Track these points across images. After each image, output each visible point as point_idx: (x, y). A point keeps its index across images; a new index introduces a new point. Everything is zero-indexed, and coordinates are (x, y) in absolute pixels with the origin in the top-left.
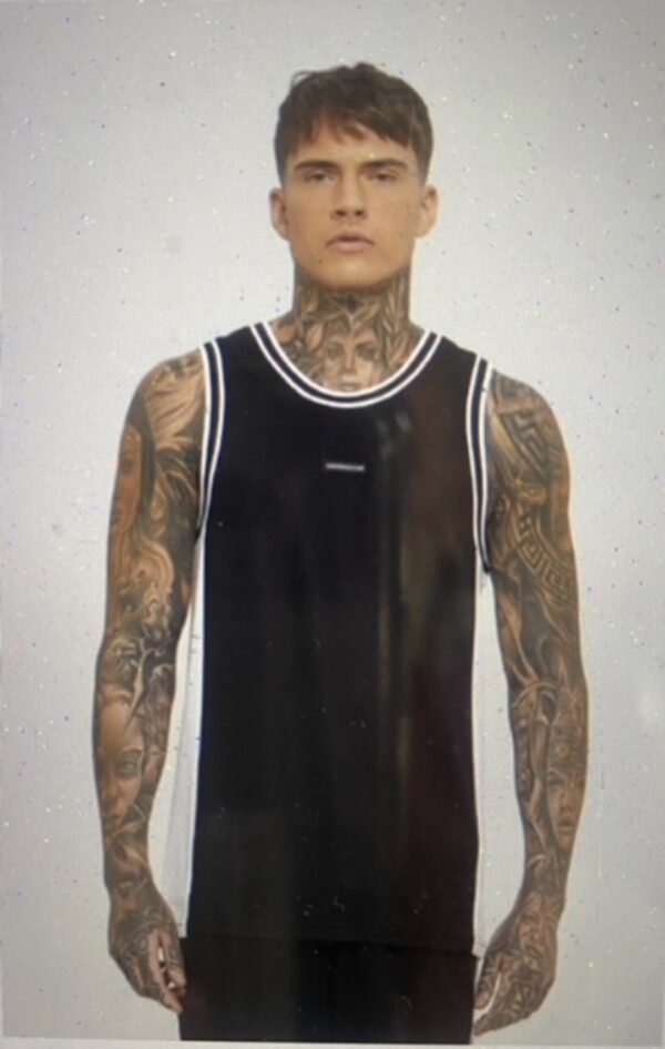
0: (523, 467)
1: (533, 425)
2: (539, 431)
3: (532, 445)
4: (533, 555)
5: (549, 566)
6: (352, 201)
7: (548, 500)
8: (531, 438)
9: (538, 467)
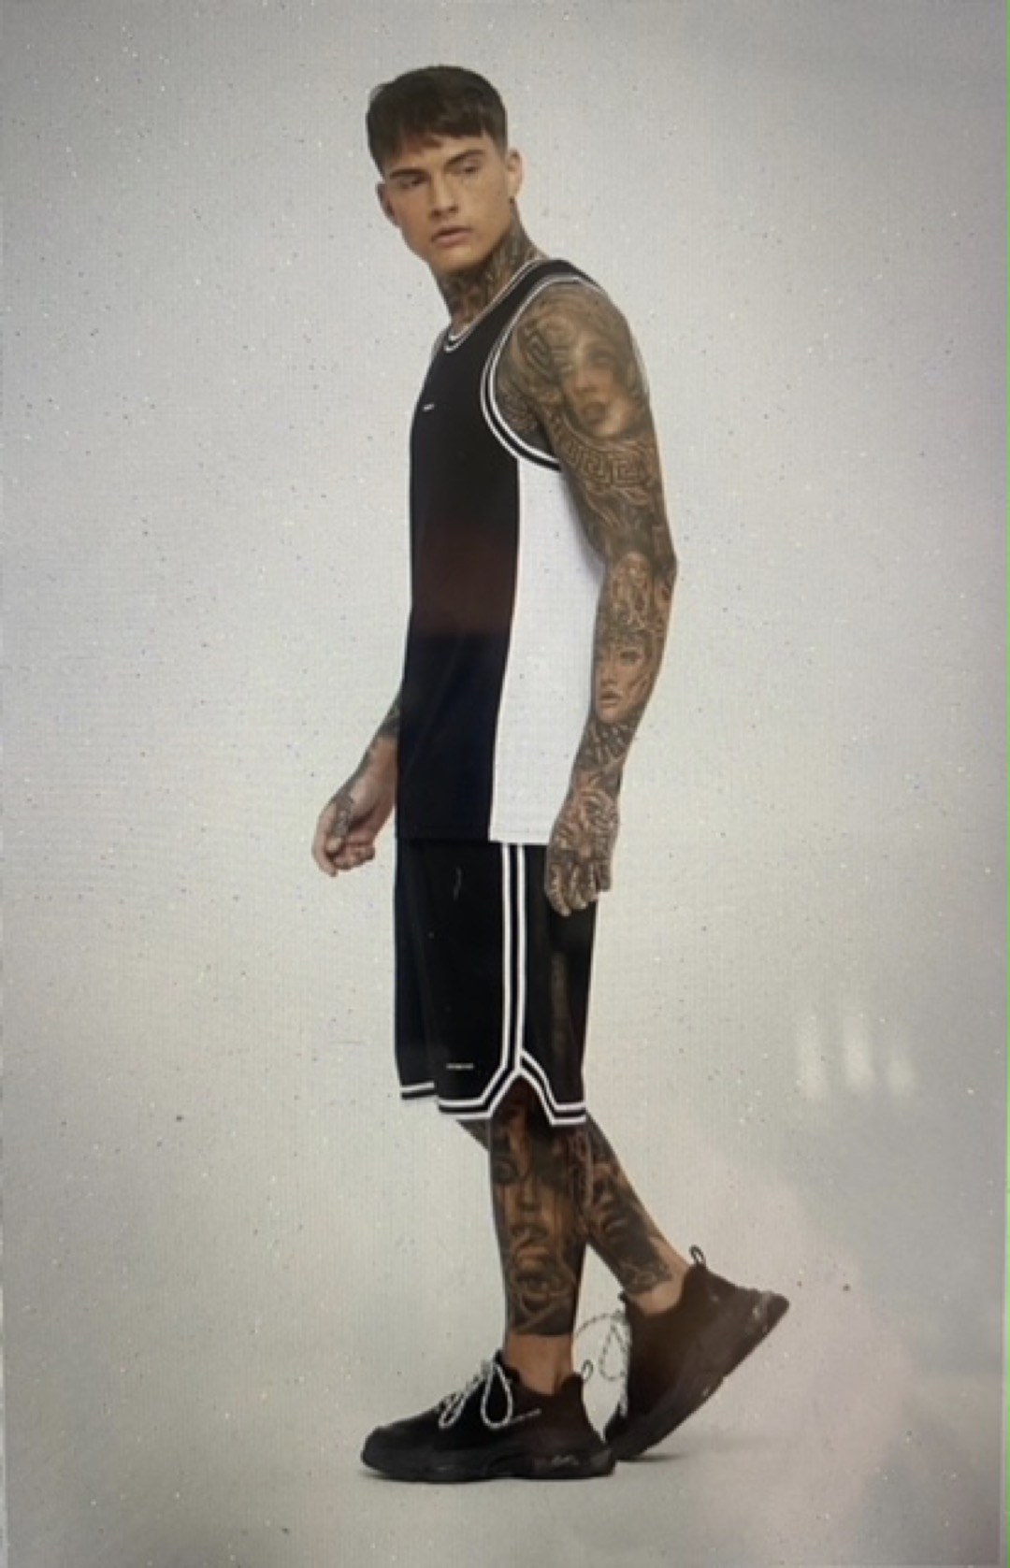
0: (532, 376)
1: (536, 333)
2: (542, 338)
3: (536, 352)
4: (570, 450)
5: (586, 456)
6: (444, 202)
7: (565, 397)
8: (535, 346)
9: (544, 372)
